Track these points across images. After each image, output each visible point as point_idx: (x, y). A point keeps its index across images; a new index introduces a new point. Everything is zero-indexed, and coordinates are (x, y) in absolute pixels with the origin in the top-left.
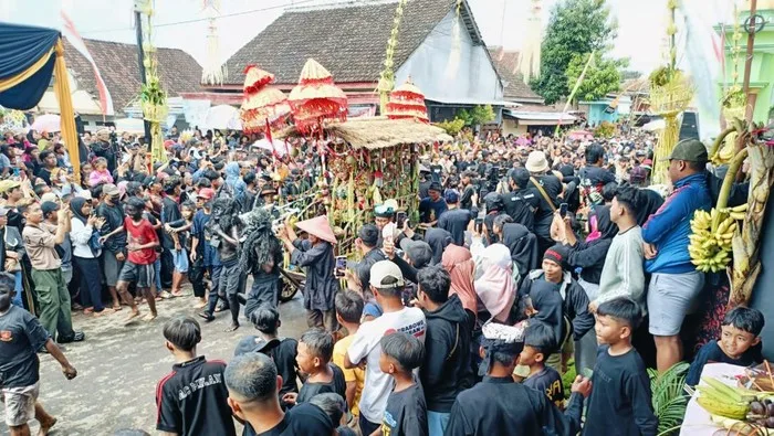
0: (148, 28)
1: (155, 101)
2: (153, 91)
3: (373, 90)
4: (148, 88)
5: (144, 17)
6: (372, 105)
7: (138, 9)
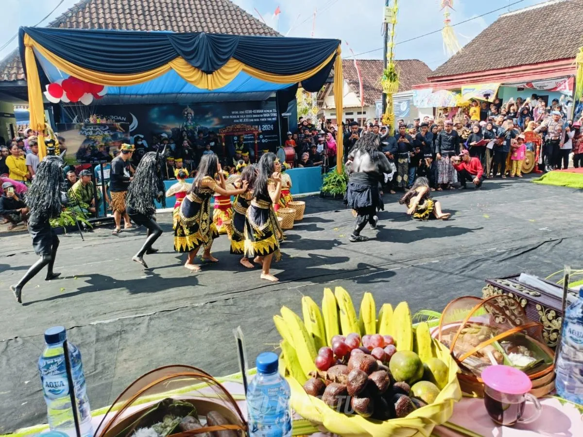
0: (392, 32)
1: (391, 80)
2: (391, 73)
3: (571, 64)
4: (388, 71)
5: (390, 26)
6: (569, 77)
7: (387, 21)
